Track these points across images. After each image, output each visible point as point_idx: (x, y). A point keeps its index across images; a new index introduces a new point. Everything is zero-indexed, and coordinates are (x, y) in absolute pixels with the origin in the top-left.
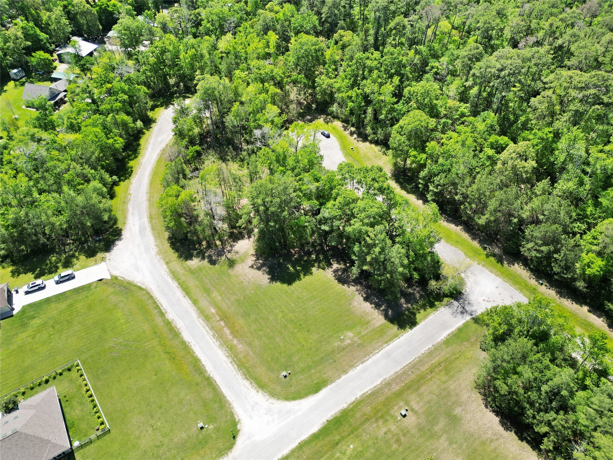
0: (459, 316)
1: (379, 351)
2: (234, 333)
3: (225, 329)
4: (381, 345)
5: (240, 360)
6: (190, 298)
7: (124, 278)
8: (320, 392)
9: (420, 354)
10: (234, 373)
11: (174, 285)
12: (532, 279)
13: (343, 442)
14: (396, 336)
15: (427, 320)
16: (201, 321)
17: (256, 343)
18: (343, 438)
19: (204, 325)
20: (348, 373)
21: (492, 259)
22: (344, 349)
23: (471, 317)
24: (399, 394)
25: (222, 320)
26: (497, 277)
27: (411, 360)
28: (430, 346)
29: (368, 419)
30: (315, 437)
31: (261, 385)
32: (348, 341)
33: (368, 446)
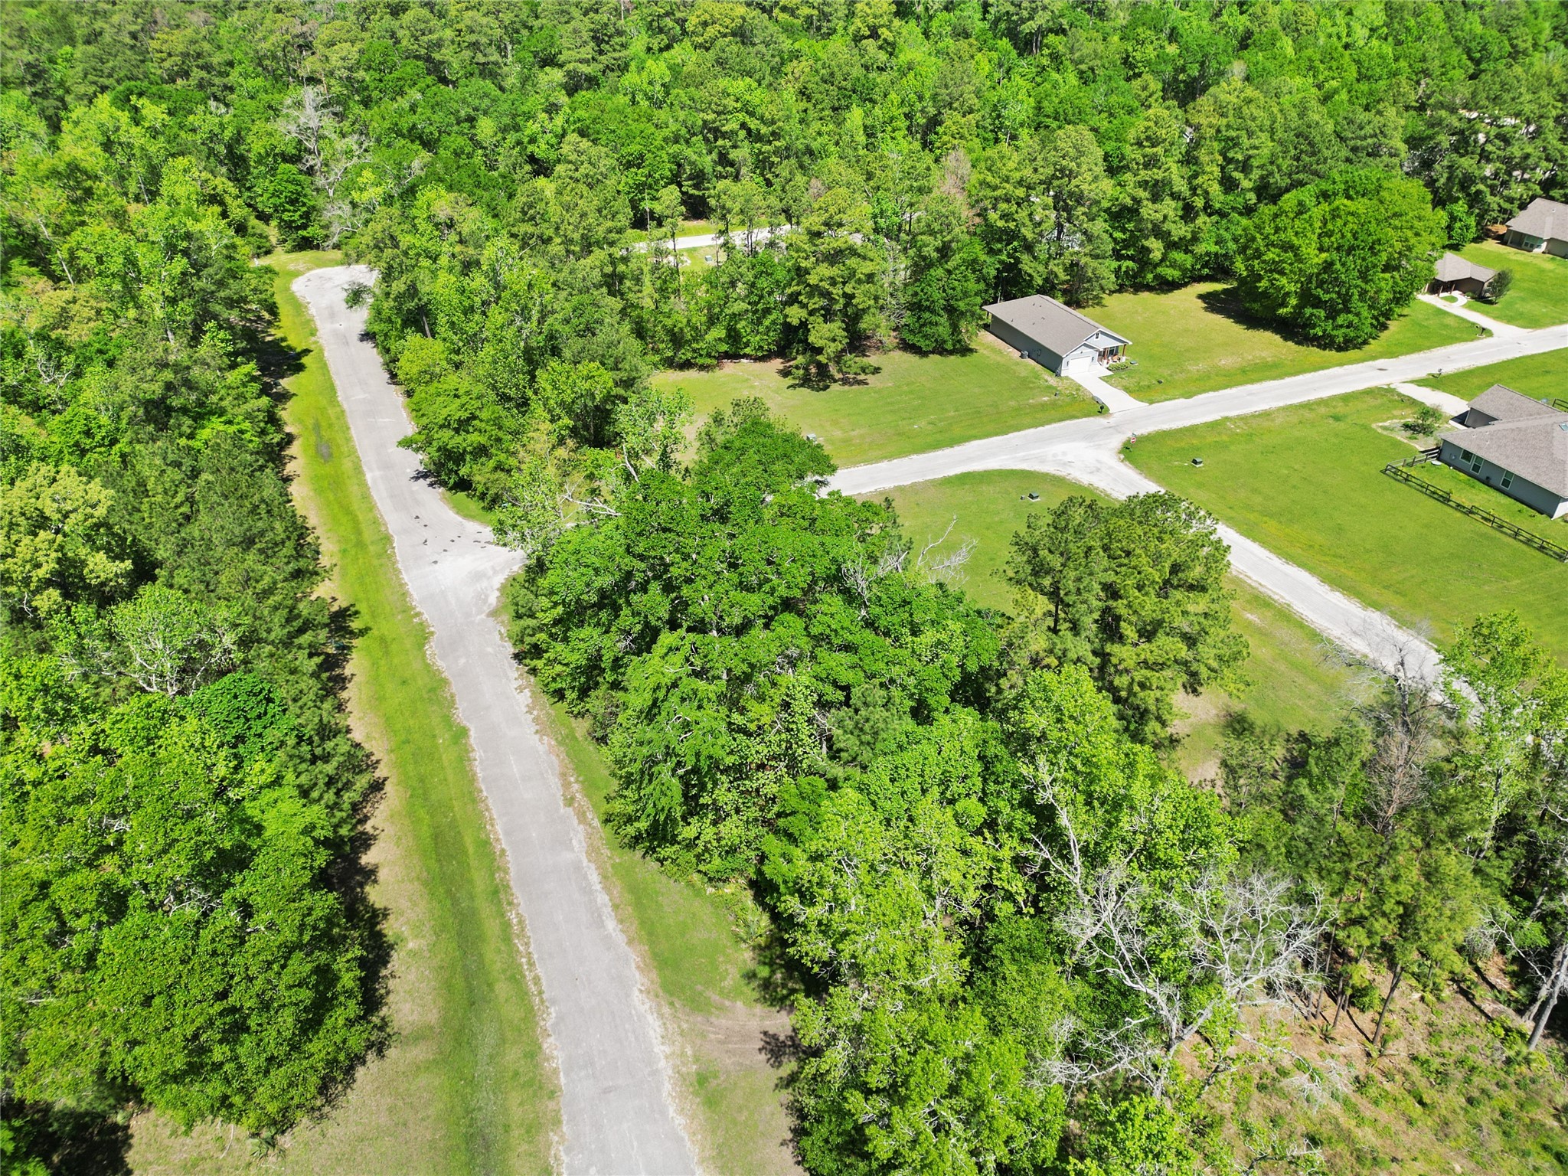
13: (928, 431)
18: (928, 434)
33: (889, 422)
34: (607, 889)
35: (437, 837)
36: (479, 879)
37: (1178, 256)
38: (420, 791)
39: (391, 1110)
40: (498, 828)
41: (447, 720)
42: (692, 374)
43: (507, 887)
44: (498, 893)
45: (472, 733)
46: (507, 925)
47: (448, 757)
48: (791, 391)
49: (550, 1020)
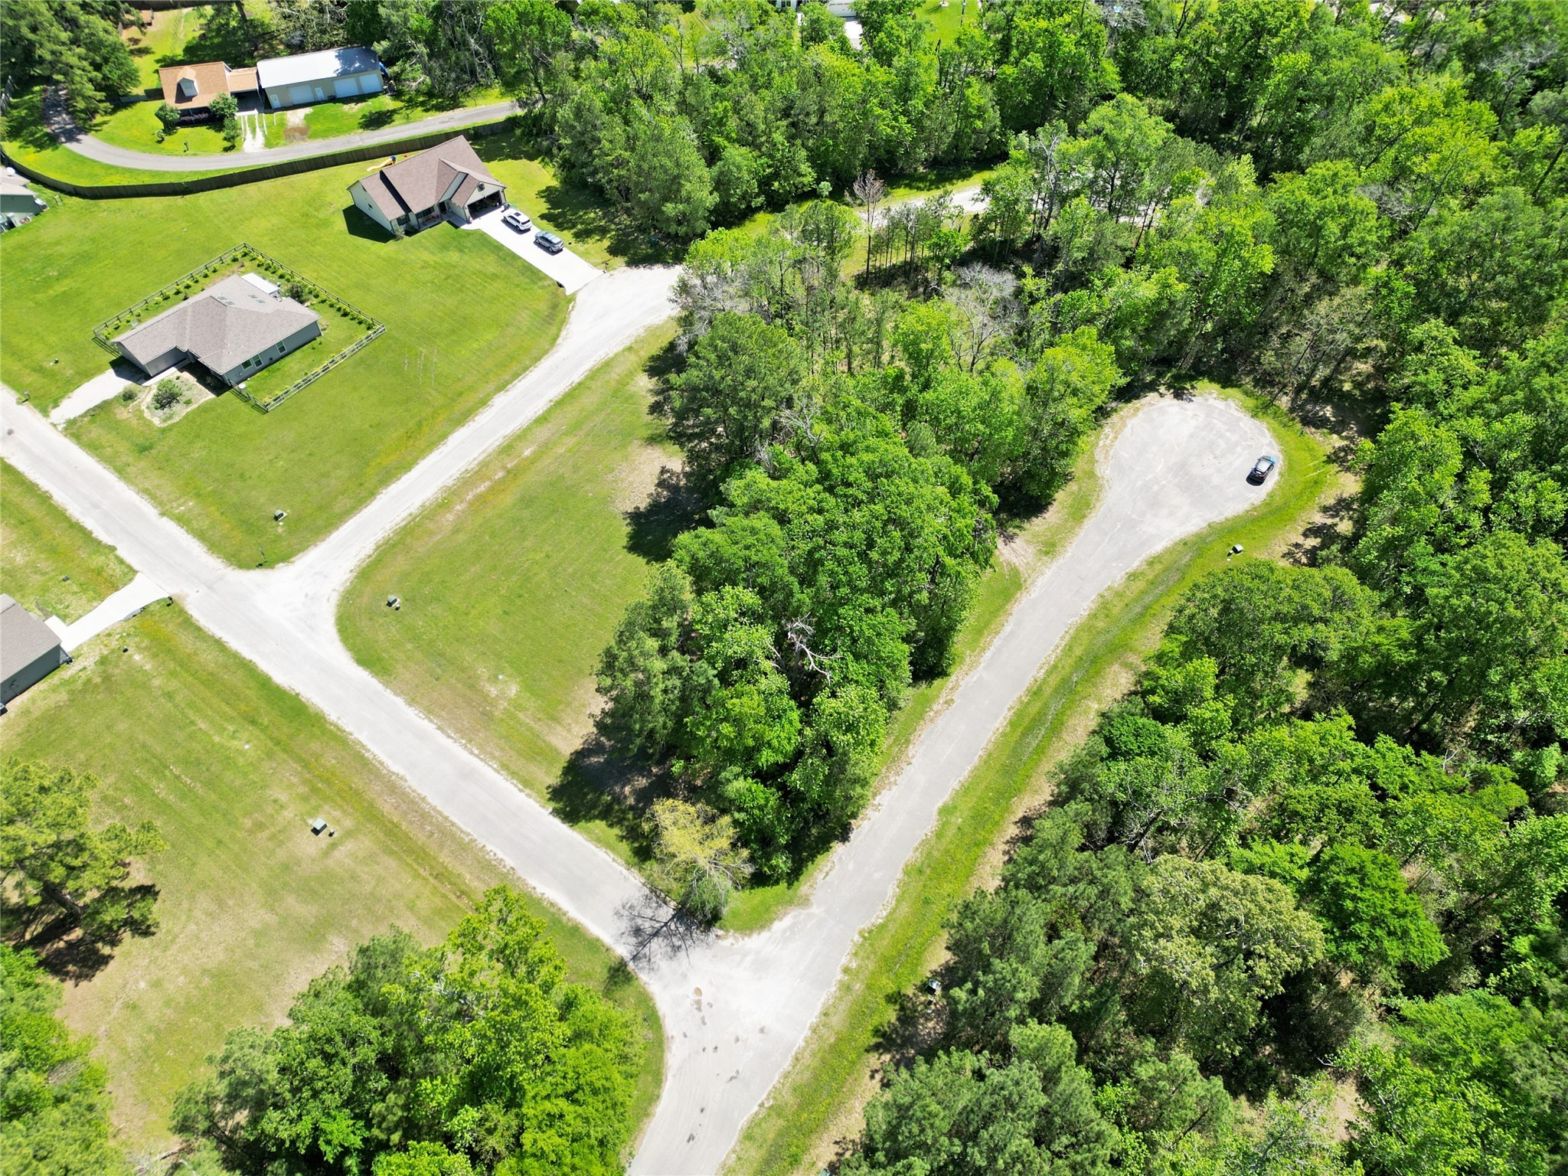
0: (624, 925)
1: (477, 756)
2: (481, 499)
3: (487, 484)
4: (494, 758)
5: (418, 525)
6: (549, 411)
7: (572, 311)
8: (360, 669)
9: (481, 842)
10: (388, 527)
11: (577, 377)
12: (837, 1149)
13: (257, 732)
14: (527, 784)
15: (591, 846)
16: (497, 443)
17: (461, 537)
18: (264, 729)
19: (490, 450)
20: (411, 705)
21: (891, 1015)
22: (472, 687)
23: (627, 956)
24: (372, 815)
25: (508, 472)
26: (807, 1032)
27: (461, 826)
28: (510, 862)
29: (306, 766)
30: (265, 683)
31: (365, 574)
32: (493, 691)
33: (245, 774)
36: (1034, 709)
40: (997, 725)
43: (1028, 691)
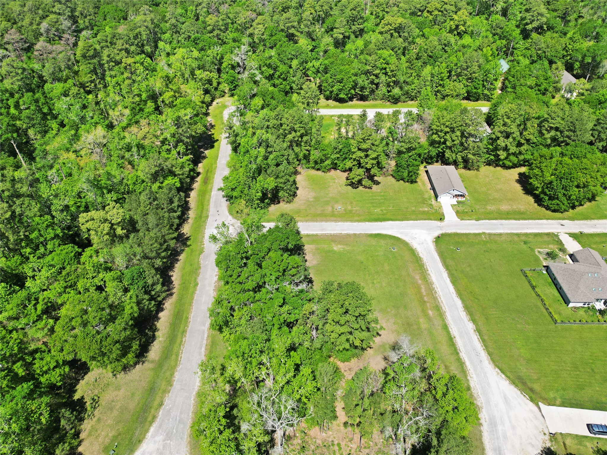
5: (421, 269)
7: (522, 393)
8: (377, 233)
14: (308, 235)
16: (443, 308)
17: (405, 274)
20: (353, 233)
21: (189, 243)
27: (312, 223)
30: (393, 220)
31: (412, 251)
32: (340, 246)
34: (207, 340)
35: (178, 312)
36: (182, 326)
37: (512, 158)
38: (181, 298)
39: (140, 376)
40: (192, 315)
41: (196, 279)
42: (320, 173)
43: (186, 331)
44: (184, 332)
45: (199, 285)
46: (182, 341)
47: (191, 290)
48: (345, 187)
49: (178, 369)
